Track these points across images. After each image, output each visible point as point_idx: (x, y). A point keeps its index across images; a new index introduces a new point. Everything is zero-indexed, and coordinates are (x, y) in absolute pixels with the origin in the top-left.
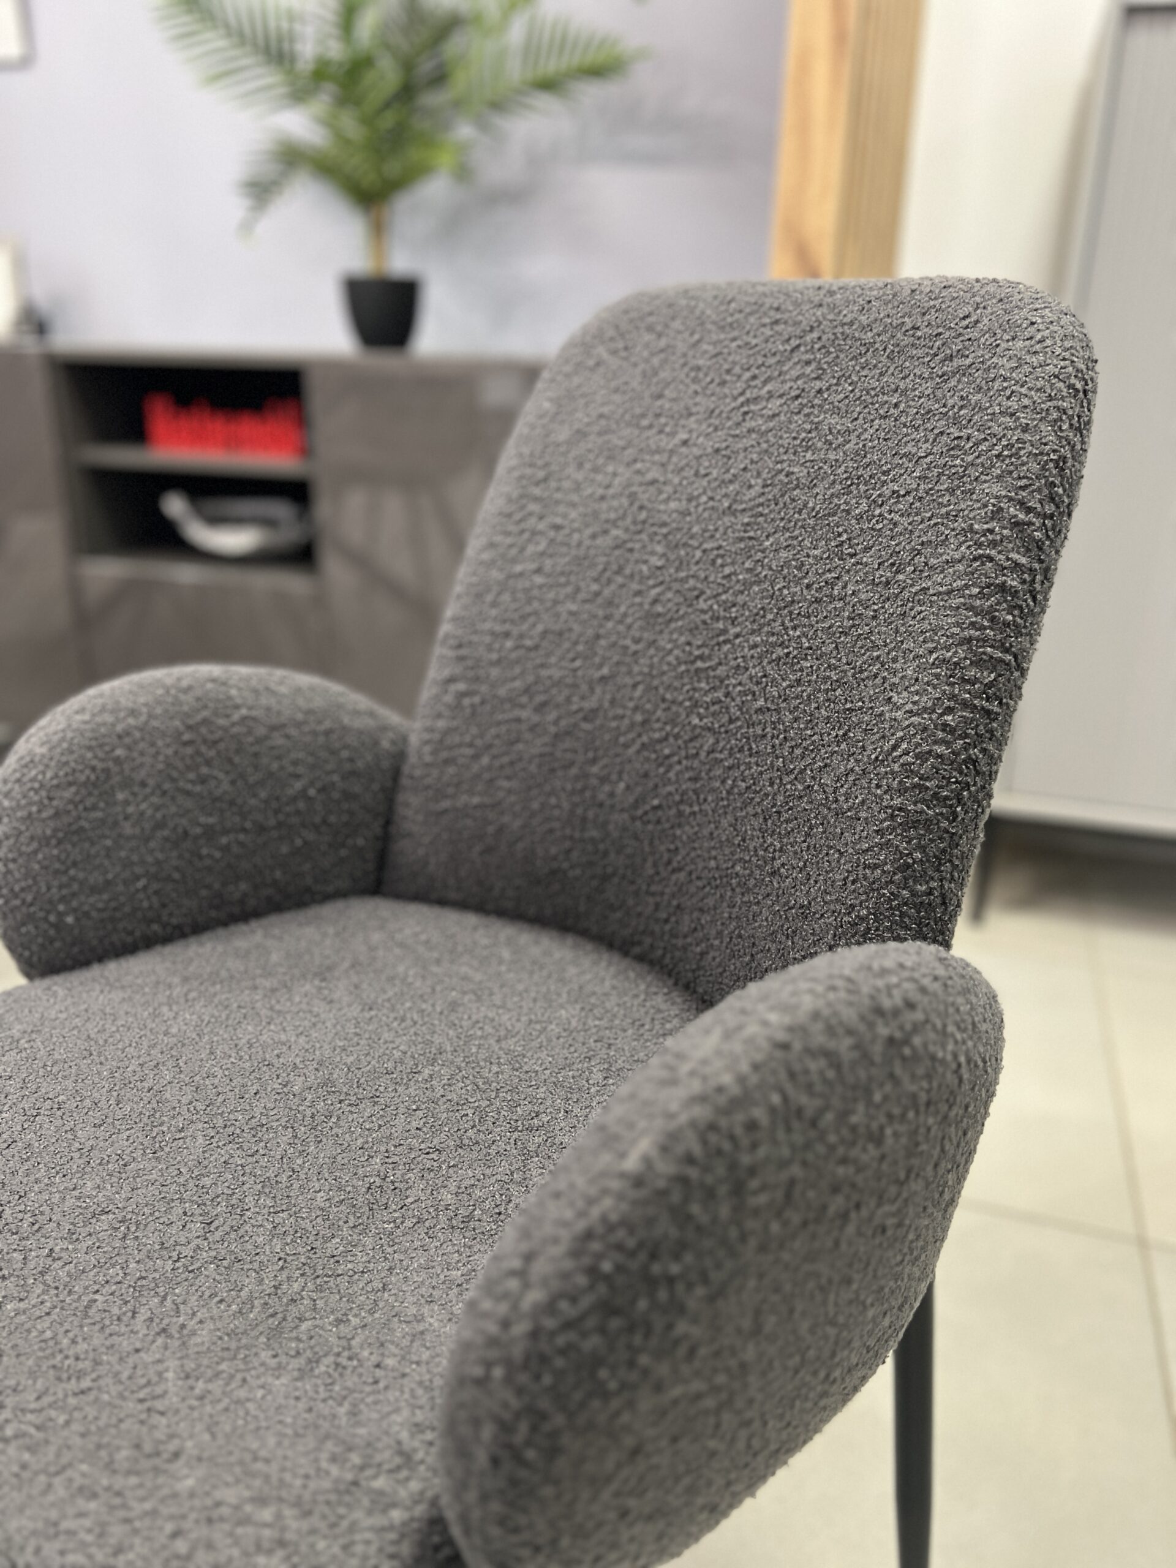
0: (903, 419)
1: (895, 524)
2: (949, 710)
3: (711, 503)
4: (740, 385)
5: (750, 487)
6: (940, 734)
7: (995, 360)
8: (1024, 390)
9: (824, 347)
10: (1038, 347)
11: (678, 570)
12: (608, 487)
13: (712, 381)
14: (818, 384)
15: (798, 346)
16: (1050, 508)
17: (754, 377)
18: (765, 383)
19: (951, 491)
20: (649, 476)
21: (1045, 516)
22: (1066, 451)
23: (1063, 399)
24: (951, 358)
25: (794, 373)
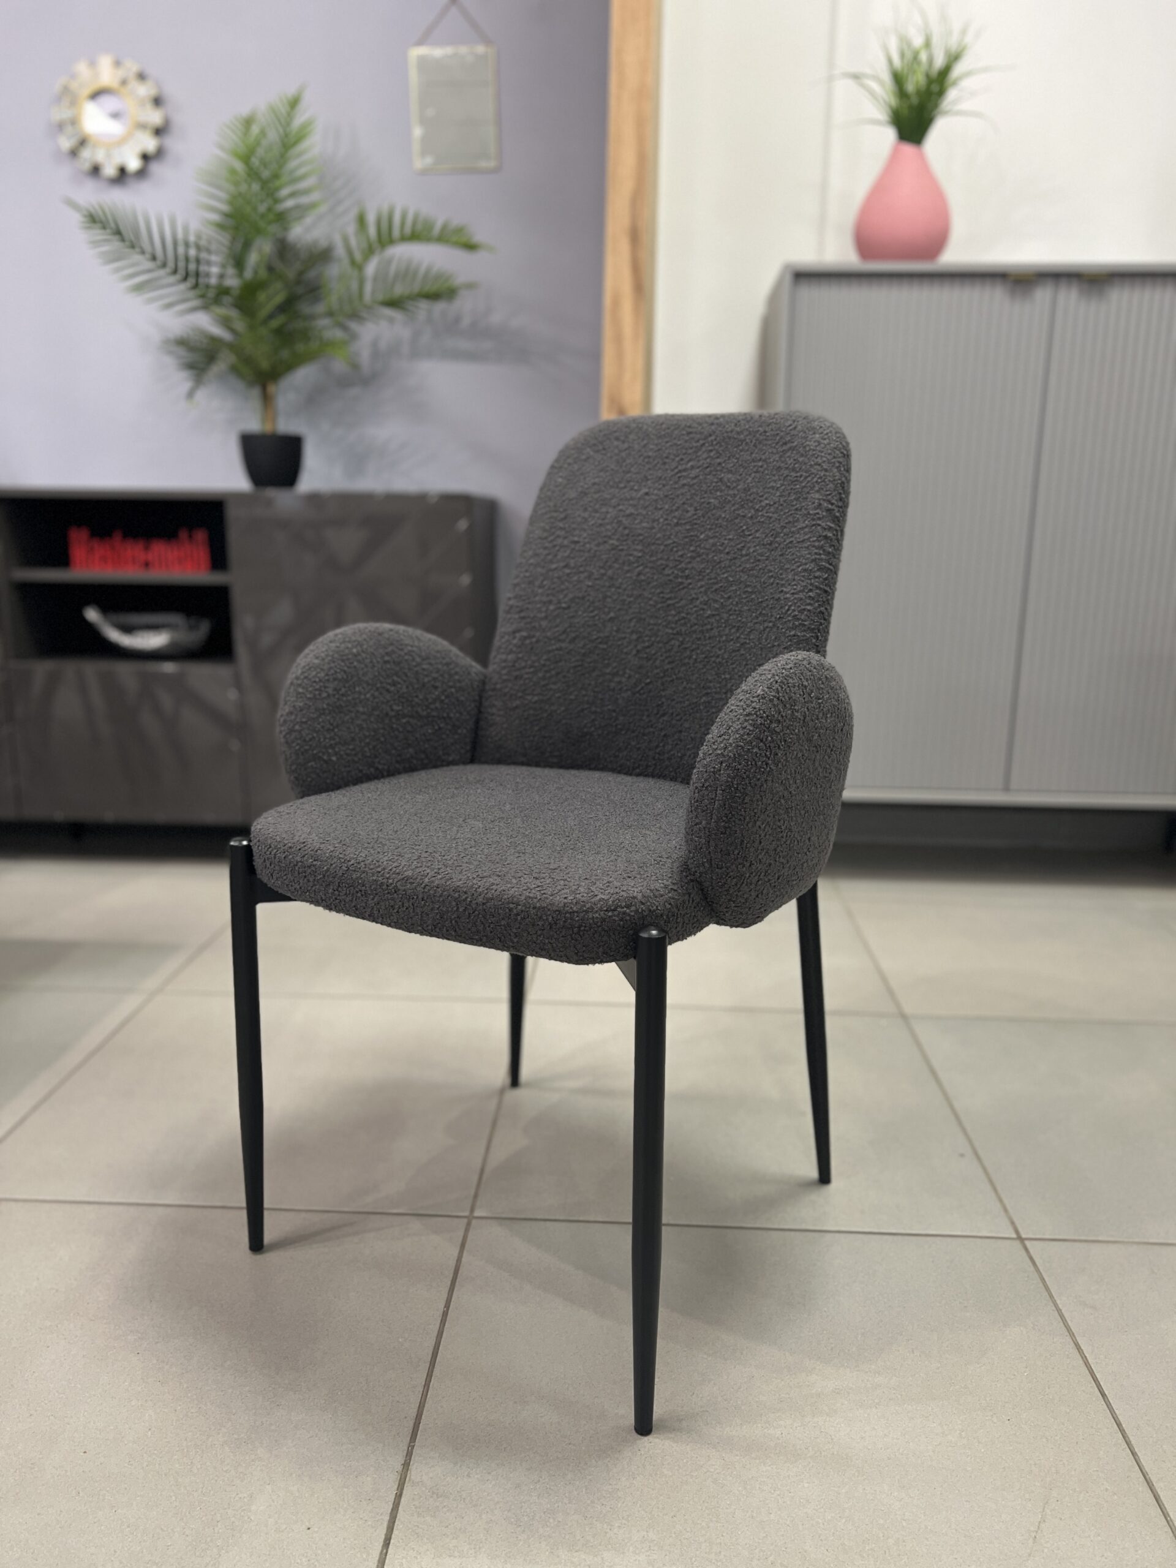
0: (766, 472)
1: (771, 518)
2: (811, 590)
3: (666, 522)
4: (674, 465)
5: (687, 512)
6: (808, 601)
7: (808, 443)
8: (823, 454)
9: (719, 443)
10: (826, 437)
11: (651, 556)
12: (603, 519)
13: (658, 463)
14: (718, 460)
15: (704, 444)
16: (840, 504)
17: (682, 459)
18: (690, 460)
19: (797, 499)
20: (628, 512)
21: (839, 507)
22: (843, 479)
23: (839, 457)
24: (785, 444)
25: (705, 456)
